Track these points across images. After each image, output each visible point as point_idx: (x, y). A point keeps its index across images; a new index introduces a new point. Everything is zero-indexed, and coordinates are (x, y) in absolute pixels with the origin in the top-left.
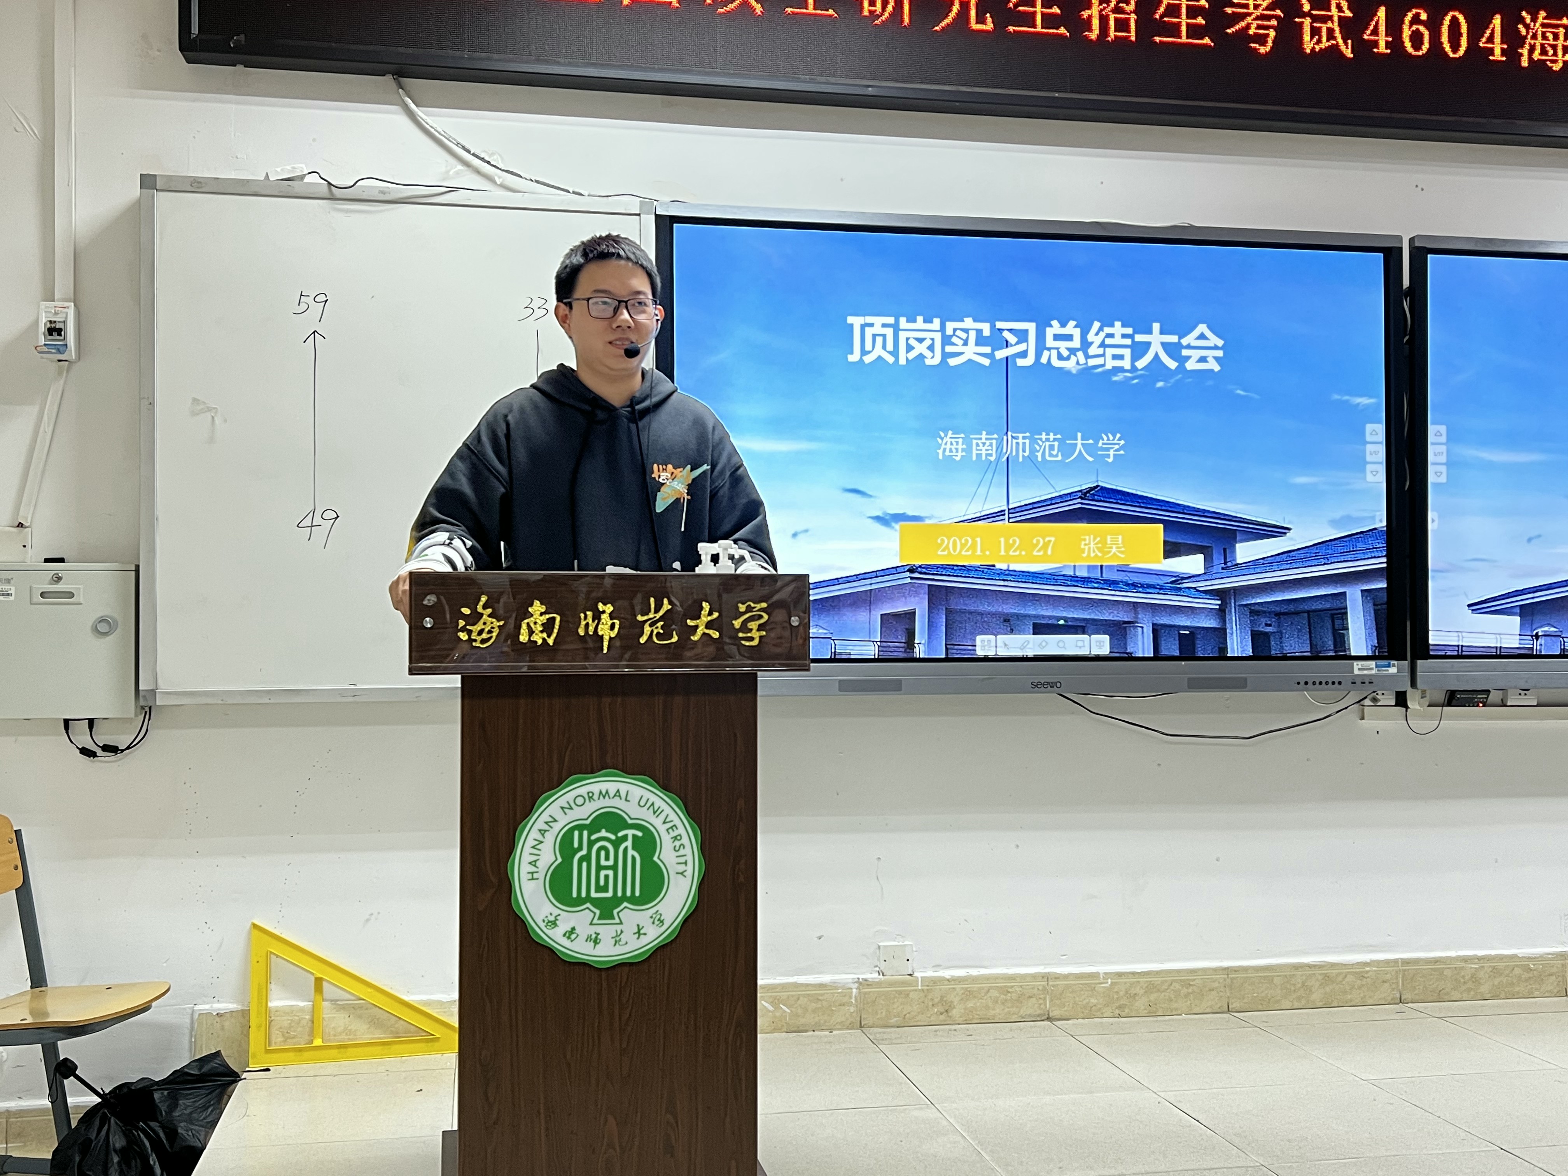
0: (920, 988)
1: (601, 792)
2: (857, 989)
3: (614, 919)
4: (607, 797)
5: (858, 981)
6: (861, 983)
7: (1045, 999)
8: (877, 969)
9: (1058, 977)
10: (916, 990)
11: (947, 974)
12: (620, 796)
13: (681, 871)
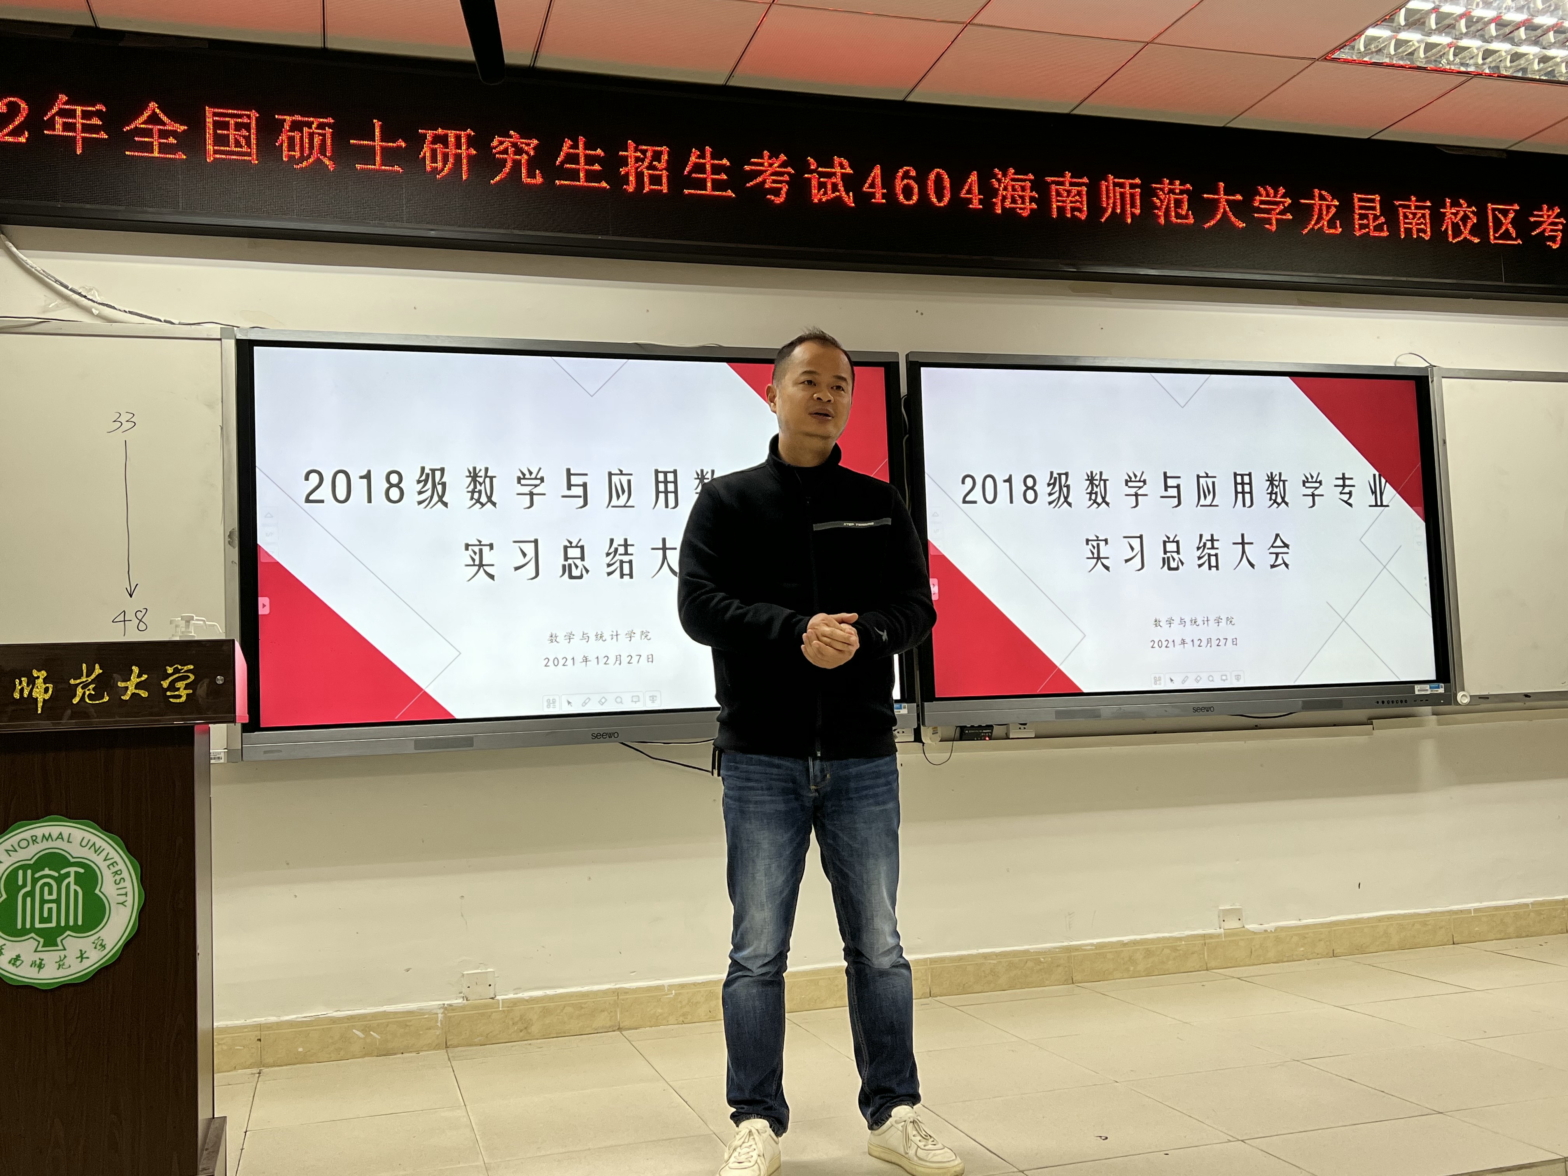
0: (501, 1009)
1: (44, 836)
2: (442, 1014)
3: (58, 946)
4: (50, 839)
5: (443, 1007)
6: (446, 1009)
7: (616, 1011)
8: (462, 995)
9: (626, 991)
10: (496, 1012)
11: (526, 995)
12: (62, 838)
13: (121, 902)
